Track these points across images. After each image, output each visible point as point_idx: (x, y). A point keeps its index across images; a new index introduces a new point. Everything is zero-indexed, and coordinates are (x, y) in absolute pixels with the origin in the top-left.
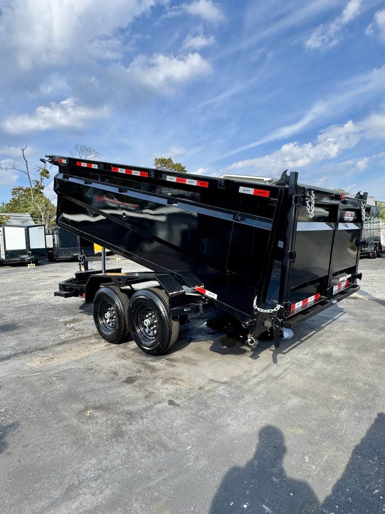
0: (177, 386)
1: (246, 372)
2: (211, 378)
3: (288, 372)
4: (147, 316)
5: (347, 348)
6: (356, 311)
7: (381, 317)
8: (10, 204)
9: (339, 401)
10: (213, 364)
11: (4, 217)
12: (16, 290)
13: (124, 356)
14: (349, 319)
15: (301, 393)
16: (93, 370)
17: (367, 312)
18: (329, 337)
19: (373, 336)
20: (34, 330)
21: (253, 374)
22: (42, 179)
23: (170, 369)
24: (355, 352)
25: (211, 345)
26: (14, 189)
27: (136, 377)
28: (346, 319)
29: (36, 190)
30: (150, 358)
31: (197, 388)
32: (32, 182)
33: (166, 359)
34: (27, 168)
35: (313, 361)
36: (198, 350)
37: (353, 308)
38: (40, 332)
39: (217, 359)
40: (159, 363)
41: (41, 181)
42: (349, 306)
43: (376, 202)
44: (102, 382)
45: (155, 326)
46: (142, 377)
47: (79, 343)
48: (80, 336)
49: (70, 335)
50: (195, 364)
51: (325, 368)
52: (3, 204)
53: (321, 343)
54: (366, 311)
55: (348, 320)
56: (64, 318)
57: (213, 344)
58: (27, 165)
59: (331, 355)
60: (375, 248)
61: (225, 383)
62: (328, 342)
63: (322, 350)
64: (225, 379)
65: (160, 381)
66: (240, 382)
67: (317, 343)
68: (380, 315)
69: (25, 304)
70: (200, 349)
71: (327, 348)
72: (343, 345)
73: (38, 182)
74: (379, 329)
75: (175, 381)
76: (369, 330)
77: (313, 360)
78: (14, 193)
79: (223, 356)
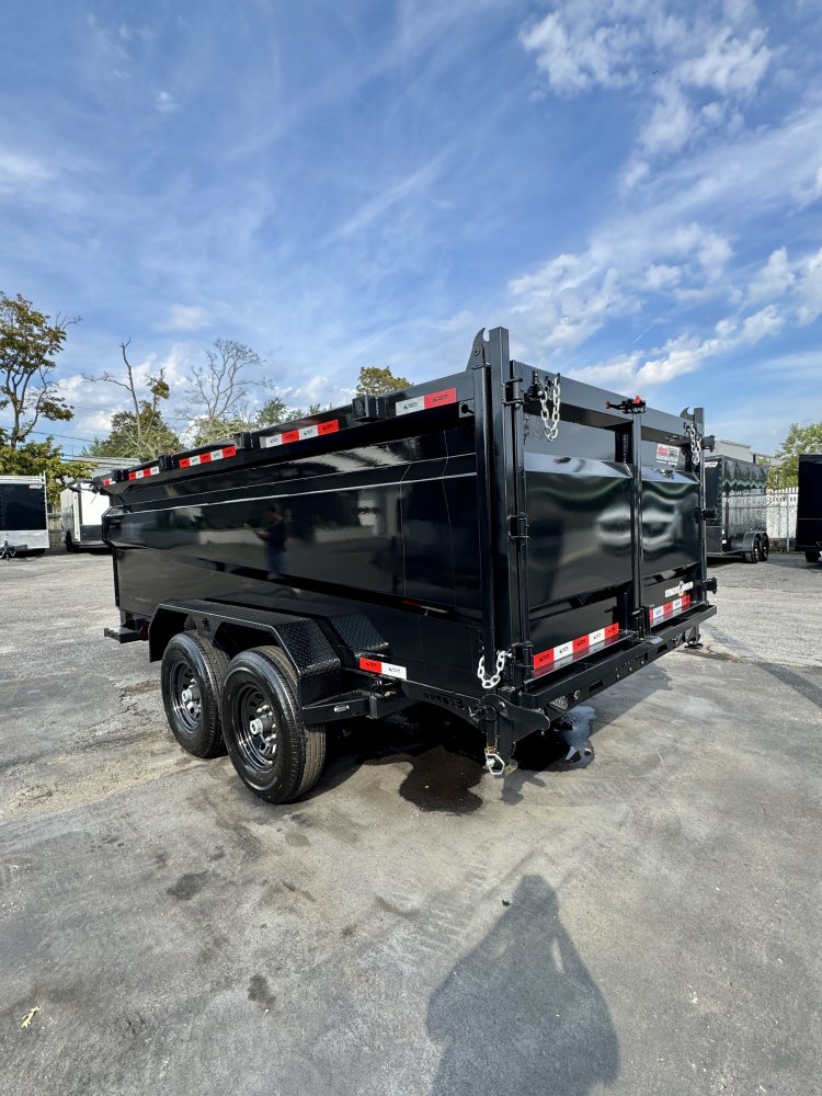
0: (293, 918)
1: (469, 877)
2: (380, 894)
3: (575, 887)
4: (259, 710)
5: (716, 809)
6: (732, 695)
7: (787, 714)
8: (109, 442)
9: (706, 1019)
10: (395, 842)
11: (89, 465)
12: (75, 606)
13: (201, 801)
14: (716, 716)
15: (604, 975)
16: (115, 845)
17: (755, 698)
18: (673, 768)
19: (775, 772)
20: (53, 707)
21: (487, 886)
22: (155, 399)
23: (294, 852)
24: (737, 824)
25: (404, 777)
26: (117, 416)
27: (203, 876)
28: (709, 716)
29: (146, 419)
30: (259, 812)
31: (338, 929)
32: (139, 405)
33: (293, 818)
34: (131, 379)
35: (637, 851)
36: (372, 792)
37: (724, 686)
38: (64, 714)
39: (408, 825)
40: (272, 830)
41: (155, 403)
42: (713, 680)
43: (754, 456)
44: (118, 888)
45: (274, 736)
46: (218, 875)
47: (128, 749)
48: (140, 729)
49: (120, 726)
50: (354, 839)
51: (665, 877)
52: (97, 443)
53: (655, 787)
54: (753, 696)
55: (713, 719)
56: (127, 679)
57: (410, 775)
58: (130, 374)
59: (680, 828)
60: (757, 543)
61: (411, 915)
62: (671, 786)
63: (658, 813)
64: (415, 901)
65: (256, 893)
66: (449, 915)
67: (644, 788)
68: (784, 708)
69: (72, 641)
70: (378, 789)
71: (668, 804)
72: (706, 798)
73: (148, 406)
74: (789, 752)
75: (291, 898)
76: (764, 752)
77: (636, 844)
78: (116, 423)
79: (425, 814)
